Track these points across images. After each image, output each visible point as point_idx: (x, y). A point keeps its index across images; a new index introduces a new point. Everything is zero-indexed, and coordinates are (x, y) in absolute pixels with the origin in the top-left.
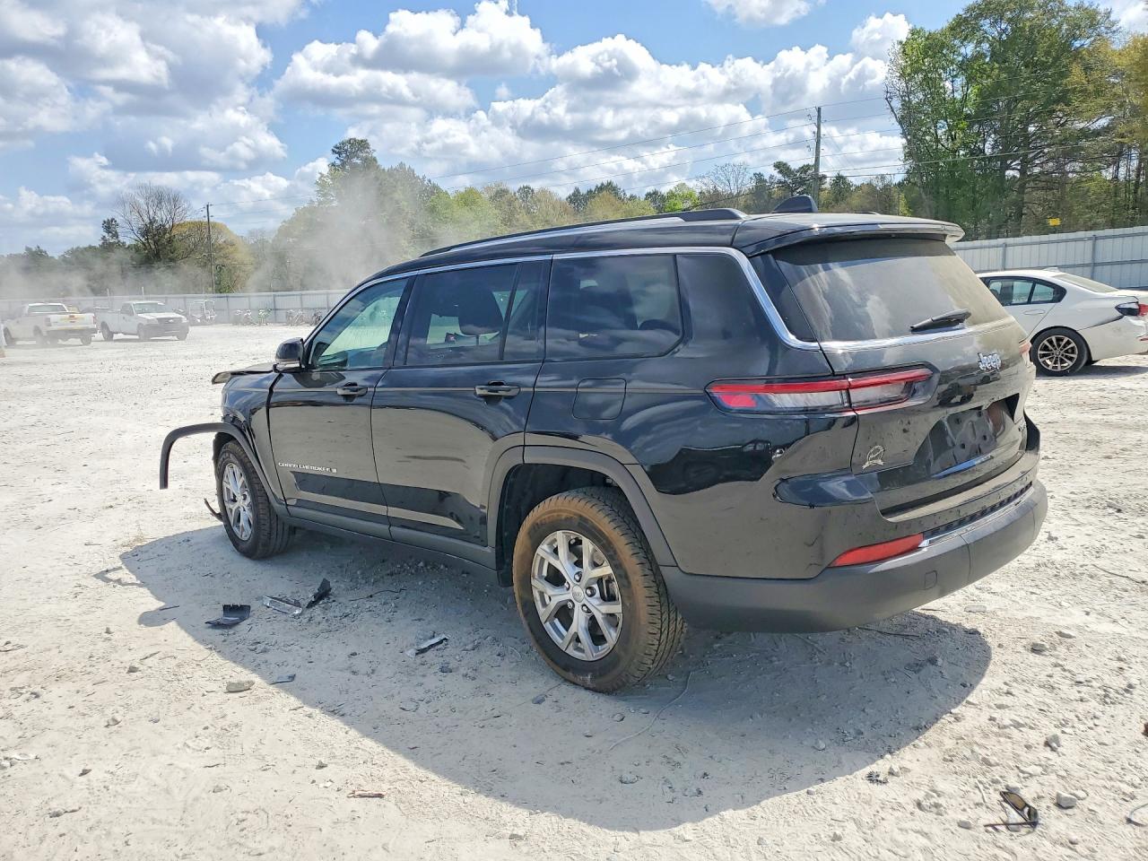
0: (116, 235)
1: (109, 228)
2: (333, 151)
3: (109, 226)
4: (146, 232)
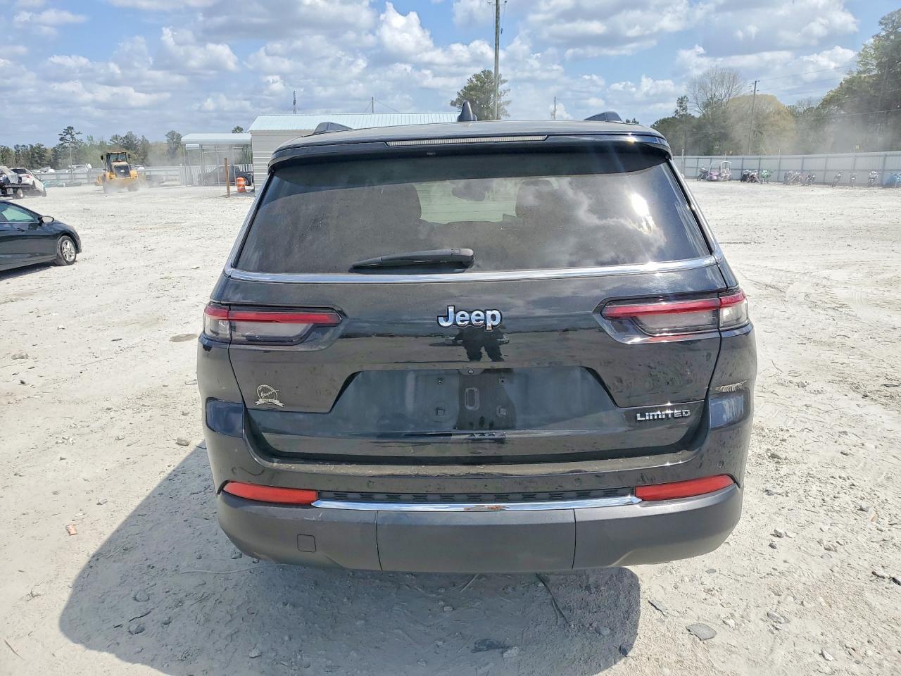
0: (685, 109)
1: (681, 103)
2: (881, 23)
3: (681, 101)
4: (707, 105)
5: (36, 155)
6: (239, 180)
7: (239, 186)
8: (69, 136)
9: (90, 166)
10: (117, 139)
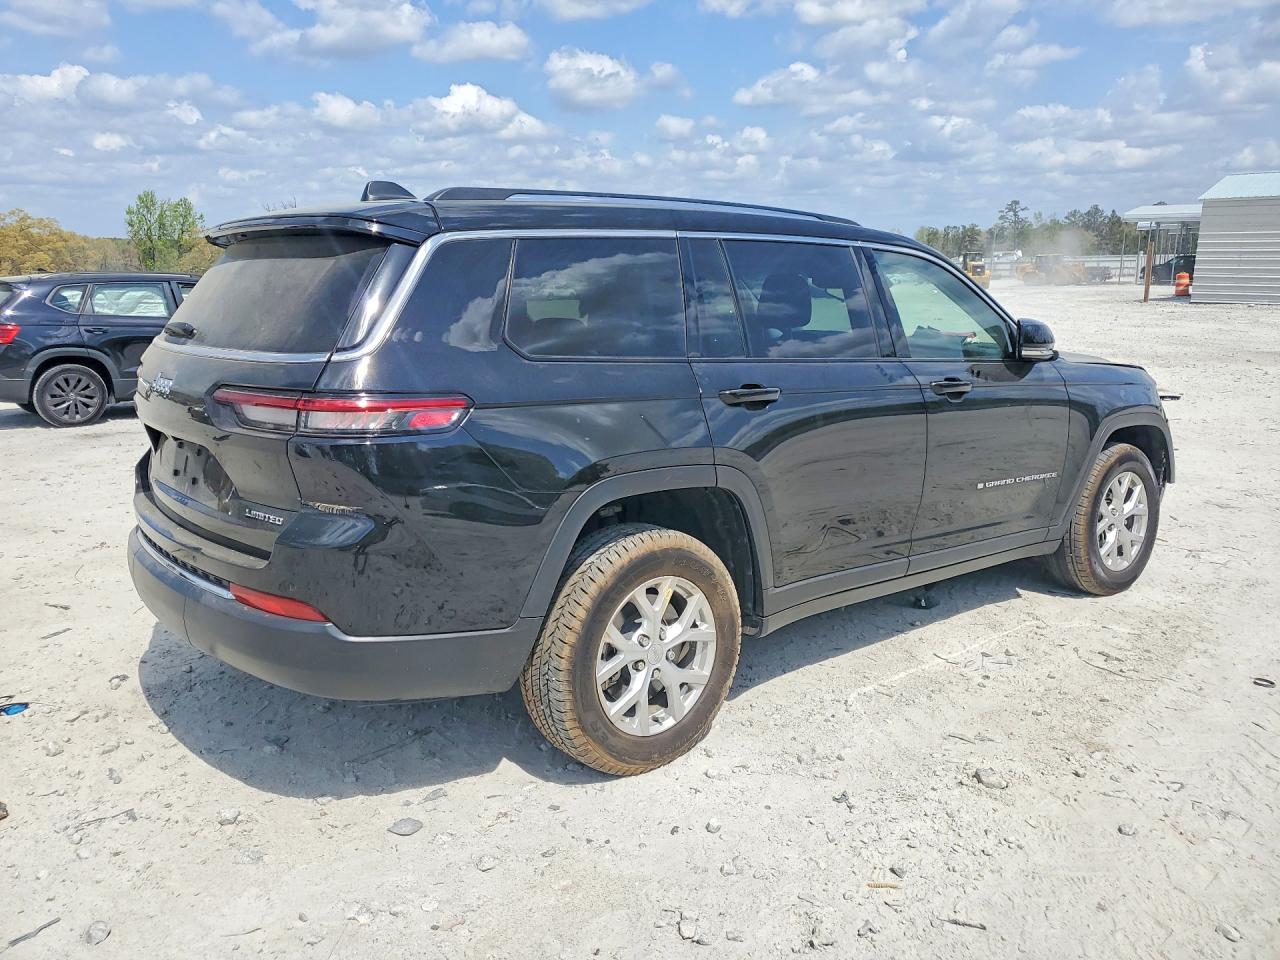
5: (967, 238)
6: (1180, 277)
7: (1178, 285)
8: (1012, 213)
9: (1020, 253)
10: (1074, 215)
